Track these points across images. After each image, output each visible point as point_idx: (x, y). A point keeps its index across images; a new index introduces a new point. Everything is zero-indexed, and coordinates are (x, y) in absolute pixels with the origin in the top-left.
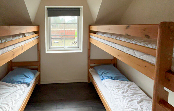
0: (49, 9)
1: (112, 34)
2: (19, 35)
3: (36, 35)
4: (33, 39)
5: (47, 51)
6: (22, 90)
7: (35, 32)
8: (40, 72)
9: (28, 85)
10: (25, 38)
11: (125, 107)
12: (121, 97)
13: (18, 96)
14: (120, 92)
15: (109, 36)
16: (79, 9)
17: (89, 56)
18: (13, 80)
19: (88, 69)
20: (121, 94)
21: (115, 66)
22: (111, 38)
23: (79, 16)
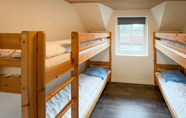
0: (119, 19)
1: (171, 41)
2: (98, 39)
3: (108, 40)
4: (106, 43)
5: (117, 53)
6: (98, 81)
7: (108, 38)
8: (111, 70)
9: (103, 79)
10: (101, 42)
11: (183, 103)
12: (181, 95)
13: (96, 85)
14: (181, 92)
15: (168, 42)
16: (145, 18)
17: (155, 61)
18: (91, 74)
19: (155, 73)
20: (181, 93)
21: (182, 72)
22: (170, 44)
23: (145, 24)
